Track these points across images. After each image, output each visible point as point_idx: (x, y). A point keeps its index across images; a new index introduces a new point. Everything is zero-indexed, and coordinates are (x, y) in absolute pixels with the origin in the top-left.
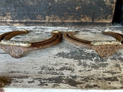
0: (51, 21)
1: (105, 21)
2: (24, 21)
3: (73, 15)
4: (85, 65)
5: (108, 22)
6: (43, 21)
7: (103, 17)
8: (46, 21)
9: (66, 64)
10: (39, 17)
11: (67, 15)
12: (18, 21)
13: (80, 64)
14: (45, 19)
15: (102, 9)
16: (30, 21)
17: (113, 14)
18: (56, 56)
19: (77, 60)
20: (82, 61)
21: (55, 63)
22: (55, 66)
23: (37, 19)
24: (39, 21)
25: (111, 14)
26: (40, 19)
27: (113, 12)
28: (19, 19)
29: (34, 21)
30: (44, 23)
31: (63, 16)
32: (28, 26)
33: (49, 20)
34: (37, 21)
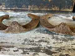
0: (32, 9)
1: (68, 10)
2: (14, 8)
3: (47, 5)
4: (57, 39)
5: (70, 10)
6: (27, 9)
7: (67, 7)
8: (28, 9)
9: (43, 38)
10: (24, 6)
11: (42, 5)
12: (9, 9)
13: (53, 38)
14: (28, 8)
15: (66, 2)
16: (17, 9)
17: (73, 6)
18: (35, 32)
19: (51, 35)
20: (55, 36)
21: (34, 37)
22: (35, 39)
23: (23, 8)
24: (24, 9)
25: (72, 6)
26: (24, 8)
27: (74, 4)
28: (10, 7)
29: (20, 9)
30: (27, 10)
31: (40, 6)
32: (16, 12)
33: (31, 8)
34: (22, 9)
